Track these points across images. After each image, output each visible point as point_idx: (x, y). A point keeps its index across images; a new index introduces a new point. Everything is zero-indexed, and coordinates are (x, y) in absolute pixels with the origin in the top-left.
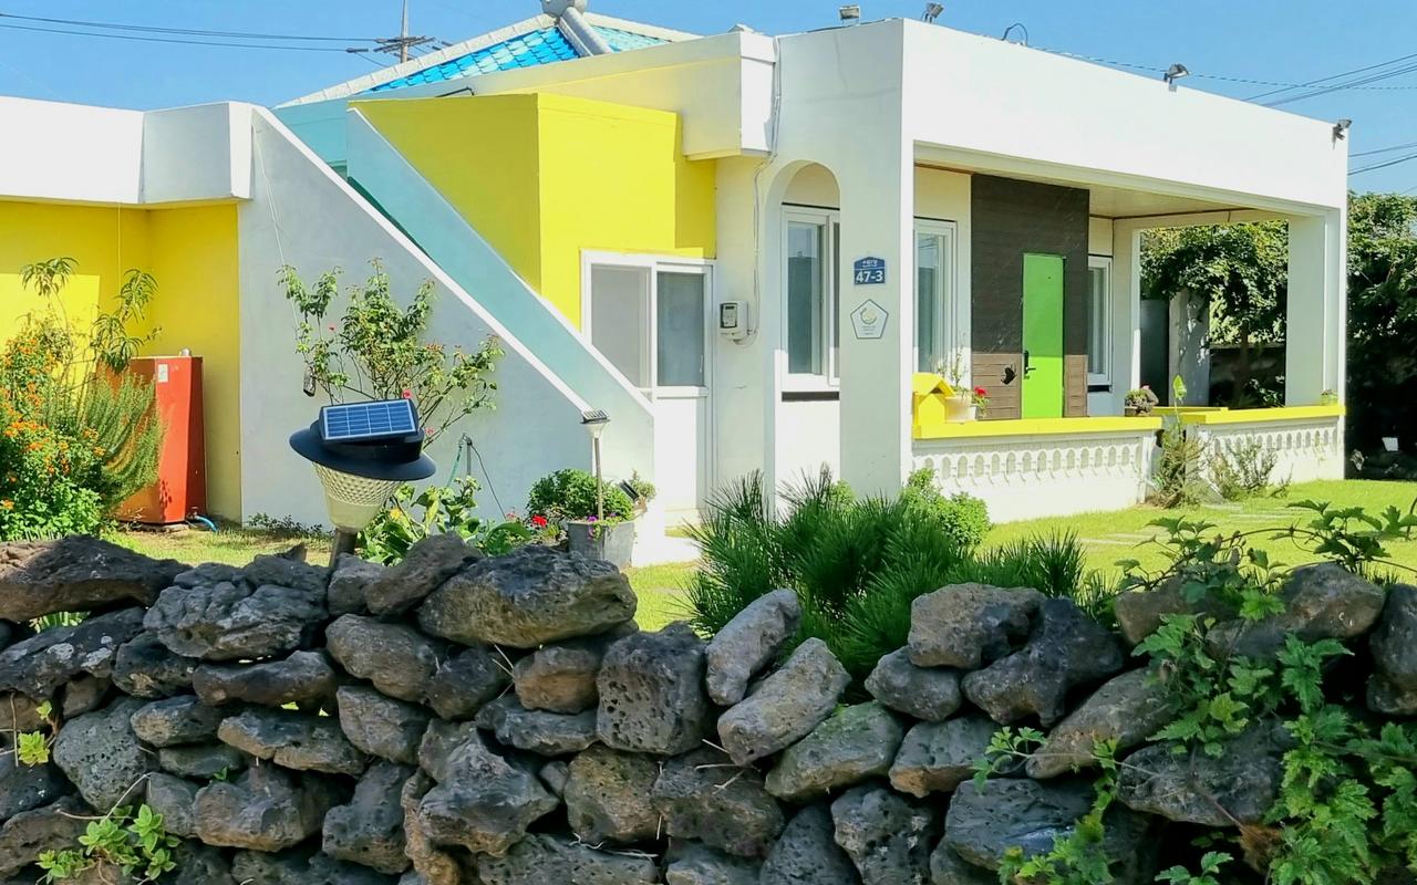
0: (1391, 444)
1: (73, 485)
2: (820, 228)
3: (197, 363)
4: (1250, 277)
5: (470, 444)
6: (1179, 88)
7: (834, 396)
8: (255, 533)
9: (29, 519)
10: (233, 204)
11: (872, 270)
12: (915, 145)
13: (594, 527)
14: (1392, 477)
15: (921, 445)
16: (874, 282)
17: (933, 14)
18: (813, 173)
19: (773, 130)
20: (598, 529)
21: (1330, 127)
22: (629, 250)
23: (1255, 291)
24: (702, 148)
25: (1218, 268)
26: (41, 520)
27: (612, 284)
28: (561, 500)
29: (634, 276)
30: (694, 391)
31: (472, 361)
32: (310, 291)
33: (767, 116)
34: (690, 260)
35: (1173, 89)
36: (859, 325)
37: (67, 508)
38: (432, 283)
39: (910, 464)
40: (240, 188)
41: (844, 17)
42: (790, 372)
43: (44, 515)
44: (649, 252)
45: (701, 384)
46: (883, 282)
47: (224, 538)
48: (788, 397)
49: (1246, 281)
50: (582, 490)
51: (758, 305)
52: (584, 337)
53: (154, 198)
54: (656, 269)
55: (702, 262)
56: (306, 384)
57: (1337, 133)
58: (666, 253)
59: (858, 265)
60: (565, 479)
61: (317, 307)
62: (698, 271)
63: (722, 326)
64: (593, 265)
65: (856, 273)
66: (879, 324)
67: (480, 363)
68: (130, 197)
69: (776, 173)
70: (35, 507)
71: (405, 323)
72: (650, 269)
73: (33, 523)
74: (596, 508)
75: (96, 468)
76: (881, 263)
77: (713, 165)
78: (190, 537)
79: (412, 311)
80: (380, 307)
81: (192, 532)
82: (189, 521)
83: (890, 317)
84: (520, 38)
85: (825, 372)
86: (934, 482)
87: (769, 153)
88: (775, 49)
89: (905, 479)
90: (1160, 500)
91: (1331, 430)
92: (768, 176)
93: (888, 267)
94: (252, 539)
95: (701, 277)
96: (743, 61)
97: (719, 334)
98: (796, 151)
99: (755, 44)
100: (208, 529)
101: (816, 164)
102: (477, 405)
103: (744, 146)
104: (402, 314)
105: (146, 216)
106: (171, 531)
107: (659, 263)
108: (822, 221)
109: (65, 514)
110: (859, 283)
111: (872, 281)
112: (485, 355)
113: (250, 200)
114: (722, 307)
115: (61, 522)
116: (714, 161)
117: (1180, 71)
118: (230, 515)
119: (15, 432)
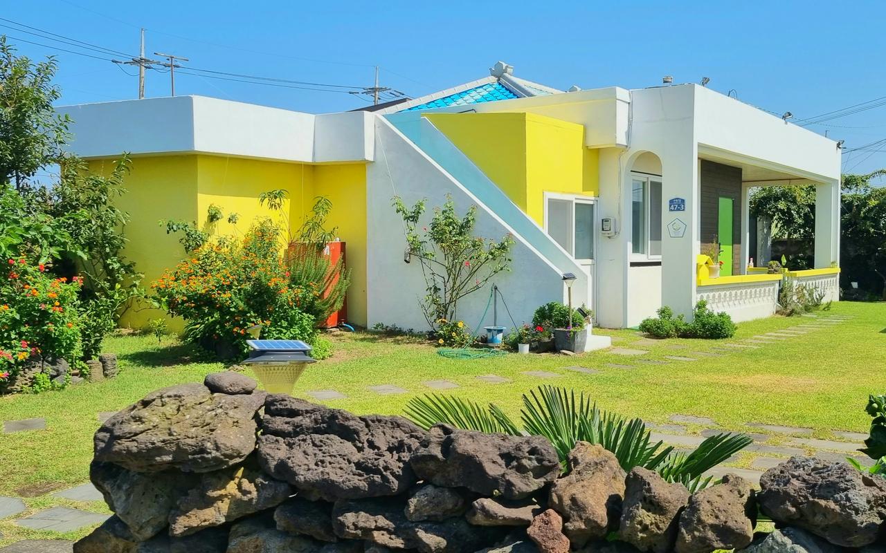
0: (855, 285)
1: (300, 311)
2: (644, 183)
3: (343, 245)
4: (794, 210)
5: (496, 288)
6: (788, 123)
7: (658, 264)
8: (377, 333)
9: (278, 330)
10: (364, 164)
11: (678, 204)
12: (698, 146)
13: (570, 332)
14: (856, 300)
15: (701, 289)
16: (679, 210)
17: (705, 82)
18: (648, 157)
19: (629, 135)
20: (572, 333)
21: (835, 143)
22: (564, 192)
23: (797, 216)
24: (595, 143)
25: (782, 205)
26: (284, 331)
27: (557, 208)
28: (550, 317)
29: (565, 204)
30: (589, 261)
31: (499, 246)
32: (410, 210)
33: (626, 129)
34: (588, 197)
35: (786, 123)
36: (672, 230)
37: (296, 324)
38: (476, 206)
39: (696, 299)
40: (369, 156)
41: (665, 82)
42: (633, 252)
43: (285, 328)
44: (573, 193)
45: (592, 258)
46: (684, 210)
47: (361, 336)
48: (633, 264)
49: (792, 212)
50: (561, 313)
51: (620, 220)
52: (545, 231)
53: (320, 159)
54: (575, 201)
55: (593, 198)
56: (406, 257)
57: (838, 145)
58: (579, 194)
59: (671, 202)
60: (551, 307)
61: (414, 218)
62: (591, 203)
63: (603, 230)
64: (549, 199)
65: (670, 206)
66: (682, 231)
67: (503, 247)
68: (307, 158)
69: (629, 156)
70: (282, 324)
71: (462, 227)
72: (572, 201)
73: (281, 332)
74: (569, 322)
75: (312, 303)
76: (683, 201)
77: (598, 151)
78: (342, 335)
79: (465, 220)
80: (450, 218)
81: (342, 332)
82: (339, 326)
83: (687, 227)
84: (481, 87)
85: (646, 252)
86: (708, 307)
87: (627, 146)
88: (630, 95)
89: (694, 305)
90: (783, 312)
91: (835, 279)
92: (626, 158)
93: (686, 203)
94: (376, 336)
95: (592, 205)
96: (617, 101)
97: (600, 234)
98: (639, 146)
99: (622, 93)
100: (349, 330)
101: (649, 152)
102: (502, 269)
103: (617, 143)
104: (460, 222)
105: (313, 169)
106: (331, 332)
107: (576, 199)
108: (645, 180)
109: (296, 327)
110: (672, 210)
111: (678, 210)
112: (506, 244)
113: (373, 162)
114: (603, 220)
115: (295, 331)
116: (598, 150)
117: (790, 115)
118: (360, 323)
119: (273, 284)
